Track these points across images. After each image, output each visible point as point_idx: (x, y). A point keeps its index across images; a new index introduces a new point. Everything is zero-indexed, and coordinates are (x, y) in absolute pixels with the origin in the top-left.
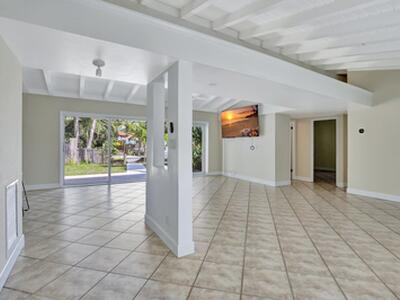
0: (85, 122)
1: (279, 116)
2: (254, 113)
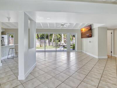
0: (51, 35)
1: (99, 28)
2: (90, 29)
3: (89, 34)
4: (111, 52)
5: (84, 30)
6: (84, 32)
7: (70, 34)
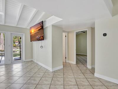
3: (39, 36)
4: (66, 58)
5: (33, 31)
6: (33, 34)
7: (11, 34)
